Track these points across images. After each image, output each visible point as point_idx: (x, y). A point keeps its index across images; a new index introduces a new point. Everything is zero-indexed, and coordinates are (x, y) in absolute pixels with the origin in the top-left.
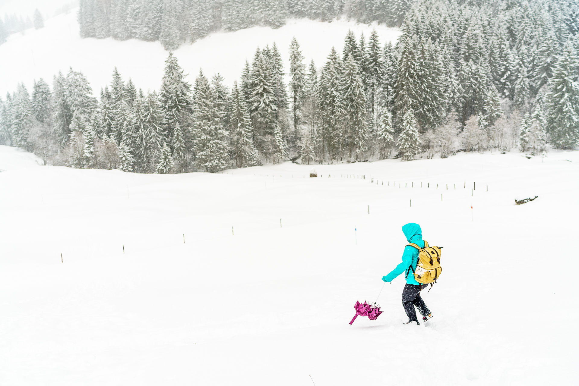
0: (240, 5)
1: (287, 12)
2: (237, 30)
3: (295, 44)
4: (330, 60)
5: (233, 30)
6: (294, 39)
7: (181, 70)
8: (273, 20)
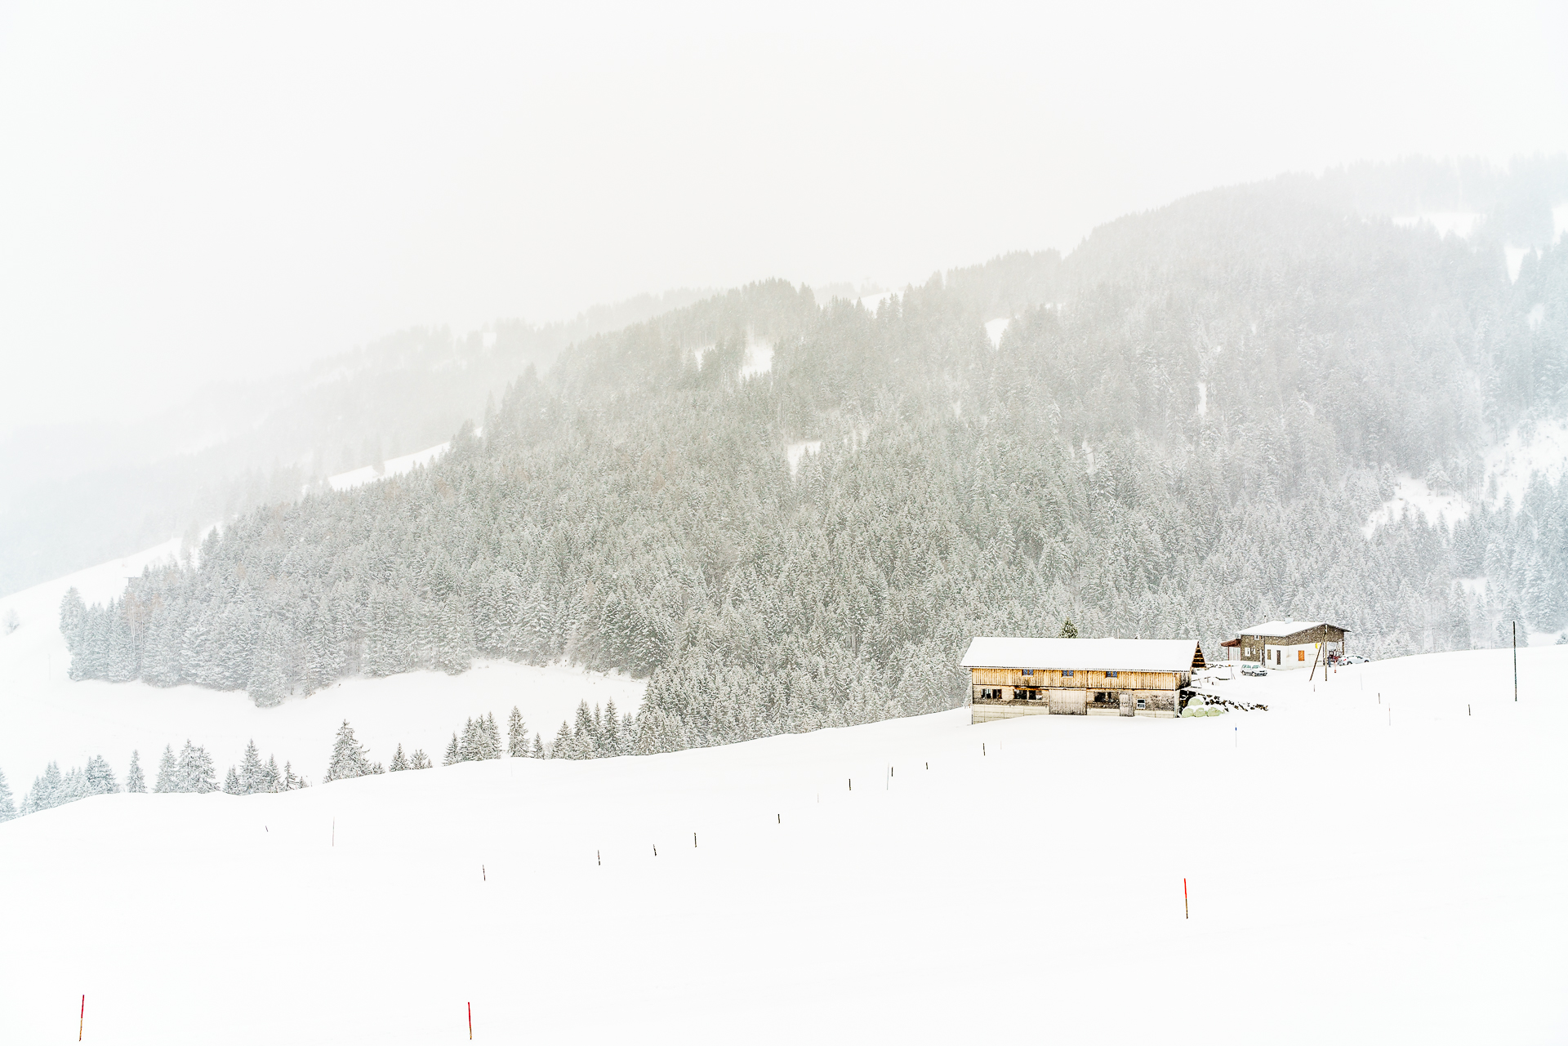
0: (395, 636)
1: (474, 649)
2: (387, 675)
3: (516, 716)
4: (561, 736)
5: (380, 675)
6: (515, 709)
7: (359, 745)
8: (450, 662)
